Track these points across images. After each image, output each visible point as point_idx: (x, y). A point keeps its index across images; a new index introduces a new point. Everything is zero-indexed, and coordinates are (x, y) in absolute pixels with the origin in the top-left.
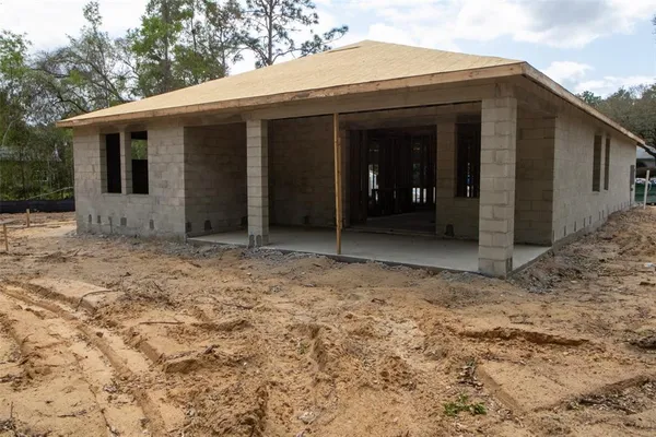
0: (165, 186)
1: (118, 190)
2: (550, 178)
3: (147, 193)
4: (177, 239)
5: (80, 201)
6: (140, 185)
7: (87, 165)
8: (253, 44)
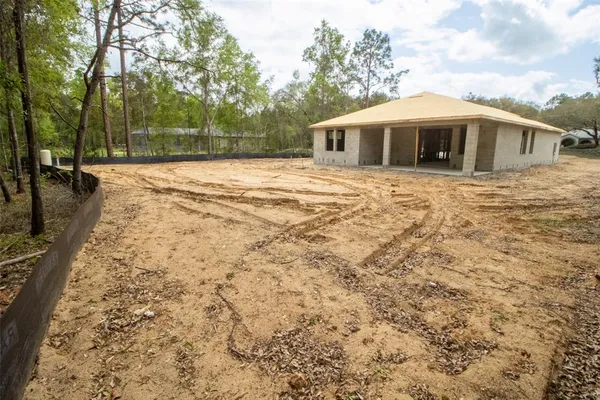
0: (351, 149)
1: (332, 150)
2: (494, 149)
3: (343, 150)
4: (355, 167)
5: (316, 153)
6: (341, 147)
7: (319, 141)
8: (359, 80)
